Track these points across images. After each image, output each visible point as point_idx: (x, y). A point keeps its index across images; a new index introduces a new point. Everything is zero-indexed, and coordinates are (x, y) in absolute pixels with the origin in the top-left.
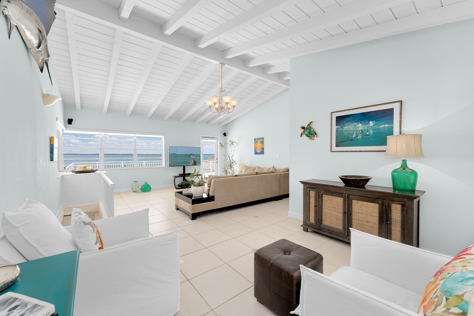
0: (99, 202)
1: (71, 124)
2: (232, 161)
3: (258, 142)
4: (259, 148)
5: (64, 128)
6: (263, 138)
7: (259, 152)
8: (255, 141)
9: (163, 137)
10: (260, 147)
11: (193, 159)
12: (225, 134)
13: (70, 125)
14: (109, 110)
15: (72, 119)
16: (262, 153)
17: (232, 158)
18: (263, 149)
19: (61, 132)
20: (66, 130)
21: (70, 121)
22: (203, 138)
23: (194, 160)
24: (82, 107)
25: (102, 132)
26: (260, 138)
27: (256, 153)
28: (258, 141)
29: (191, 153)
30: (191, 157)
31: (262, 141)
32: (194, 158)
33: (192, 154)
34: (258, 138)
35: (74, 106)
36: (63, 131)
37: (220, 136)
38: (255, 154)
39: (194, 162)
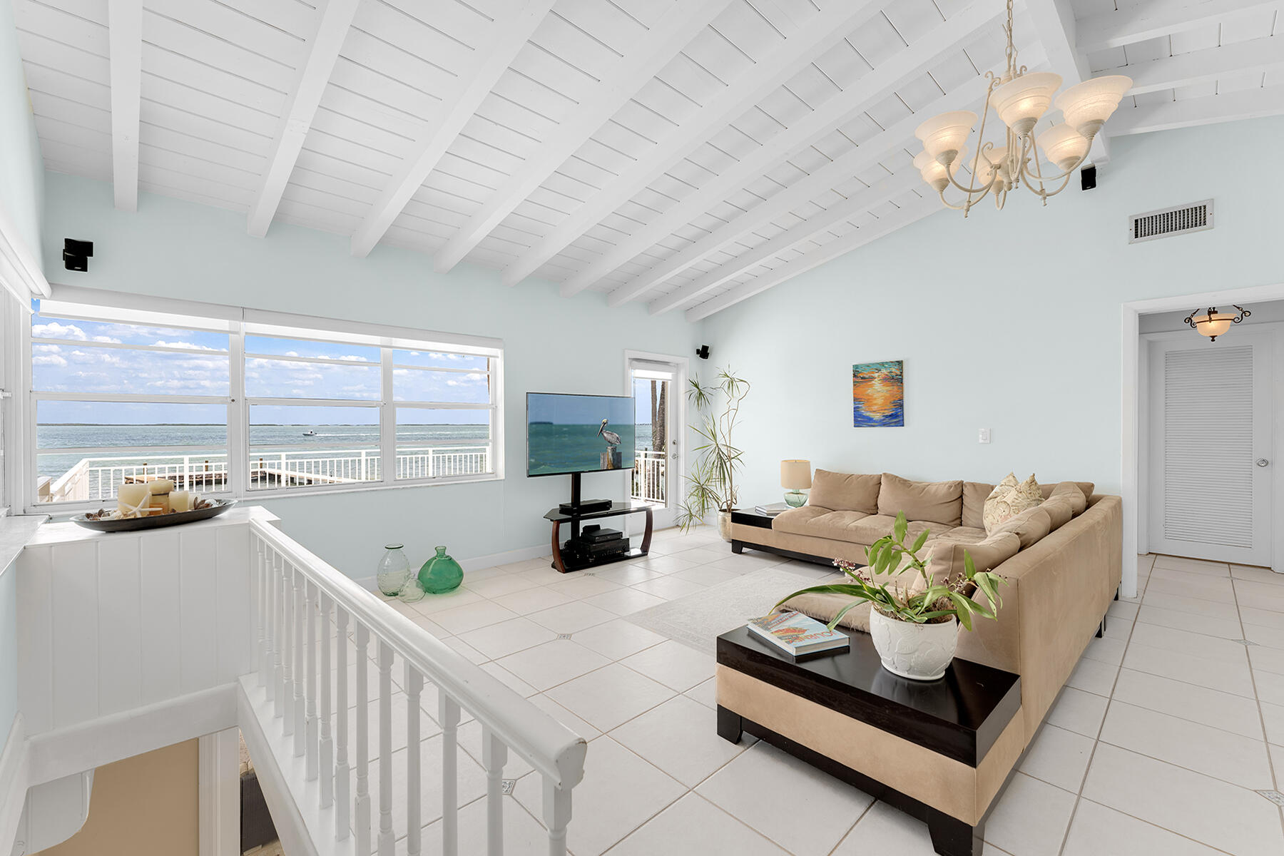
0: (237, 680)
1: (84, 269)
2: (726, 452)
3: (873, 378)
4: (880, 401)
5: (44, 288)
6: (900, 363)
7: (877, 416)
8: (855, 376)
9: (498, 352)
10: (886, 399)
11: (612, 444)
12: (704, 353)
13: (76, 274)
14: (280, 220)
15: (91, 244)
16: (895, 417)
17: (727, 437)
18: (900, 406)
19: (26, 307)
20: (50, 299)
21: (78, 255)
22: (634, 362)
23: (614, 450)
24: (144, 189)
25: (243, 318)
26: (882, 364)
27: (861, 420)
28: (876, 375)
29: (605, 420)
30: (605, 435)
31: (895, 374)
32: (613, 440)
33: (609, 423)
34: (873, 364)
35: (105, 180)
36: (35, 304)
37: (688, 359)
38: (855, 426)
39: (613, 455)
